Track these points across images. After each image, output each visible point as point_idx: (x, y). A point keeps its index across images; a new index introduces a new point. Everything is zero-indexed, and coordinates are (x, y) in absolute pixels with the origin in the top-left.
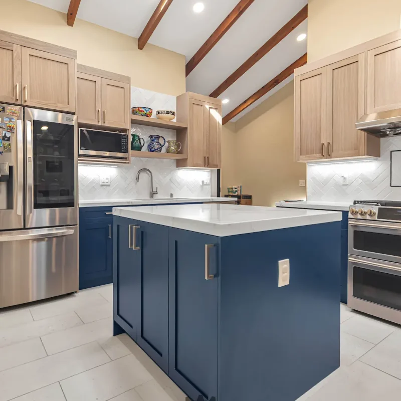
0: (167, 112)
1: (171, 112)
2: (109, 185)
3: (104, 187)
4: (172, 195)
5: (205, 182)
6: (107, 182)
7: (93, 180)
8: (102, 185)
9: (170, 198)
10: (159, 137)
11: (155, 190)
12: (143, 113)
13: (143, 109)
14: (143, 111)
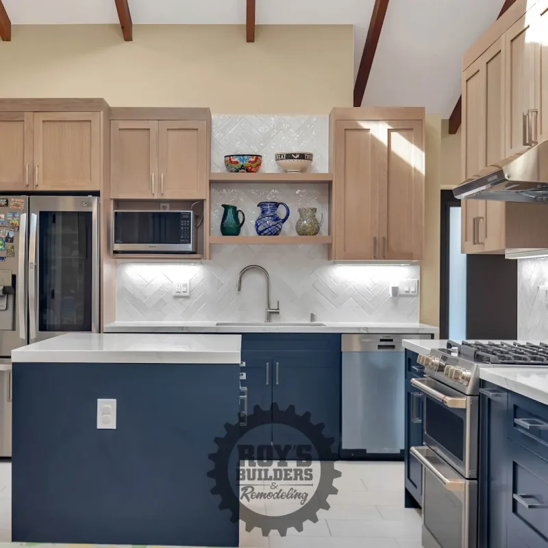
0: (287, 155)
1: (295, 155)
2: (187, 297)
3: (180, 300)
4: (313, 317)
5: (403, 289)
6: (184, 292)
7: (161, 287)
8: (176, 297)
9: (309, 322)
10: (277, 205)
11: (274, 306)
12: (238, 166)
13: (236, 159)
14: (237, 163)
